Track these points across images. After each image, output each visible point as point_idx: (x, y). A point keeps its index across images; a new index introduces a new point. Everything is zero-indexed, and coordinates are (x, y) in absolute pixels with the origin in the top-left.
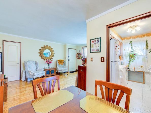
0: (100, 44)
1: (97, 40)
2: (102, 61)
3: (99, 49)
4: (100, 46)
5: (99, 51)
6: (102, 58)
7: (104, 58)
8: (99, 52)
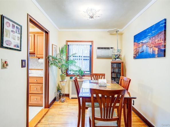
0: (21, 37)
3: (19, 46)
4: (21, 41)
7: (25, 61)
8: (19, 50)
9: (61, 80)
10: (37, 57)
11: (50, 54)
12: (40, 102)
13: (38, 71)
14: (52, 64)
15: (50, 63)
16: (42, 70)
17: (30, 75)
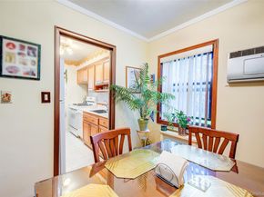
0: (39, 61)
1: (30, 48)
2: (43, 101)
3: (36, 73)
4: (39, 66)
5: (36, 77)
6: (43, 94)
7: (49, 94)
8: (35, 79)
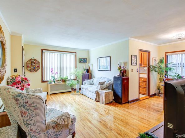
5: (136, 65)
6: (137, 69)
9: (160, 82)
10: (143, 66)
11: (151, 64)
12: (145, 93)
13: (144, 75)
14: (152, 70)
15: (151, 70)
16: (146, 74)
17: (140, 77)
